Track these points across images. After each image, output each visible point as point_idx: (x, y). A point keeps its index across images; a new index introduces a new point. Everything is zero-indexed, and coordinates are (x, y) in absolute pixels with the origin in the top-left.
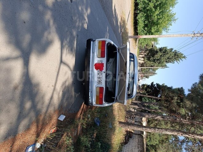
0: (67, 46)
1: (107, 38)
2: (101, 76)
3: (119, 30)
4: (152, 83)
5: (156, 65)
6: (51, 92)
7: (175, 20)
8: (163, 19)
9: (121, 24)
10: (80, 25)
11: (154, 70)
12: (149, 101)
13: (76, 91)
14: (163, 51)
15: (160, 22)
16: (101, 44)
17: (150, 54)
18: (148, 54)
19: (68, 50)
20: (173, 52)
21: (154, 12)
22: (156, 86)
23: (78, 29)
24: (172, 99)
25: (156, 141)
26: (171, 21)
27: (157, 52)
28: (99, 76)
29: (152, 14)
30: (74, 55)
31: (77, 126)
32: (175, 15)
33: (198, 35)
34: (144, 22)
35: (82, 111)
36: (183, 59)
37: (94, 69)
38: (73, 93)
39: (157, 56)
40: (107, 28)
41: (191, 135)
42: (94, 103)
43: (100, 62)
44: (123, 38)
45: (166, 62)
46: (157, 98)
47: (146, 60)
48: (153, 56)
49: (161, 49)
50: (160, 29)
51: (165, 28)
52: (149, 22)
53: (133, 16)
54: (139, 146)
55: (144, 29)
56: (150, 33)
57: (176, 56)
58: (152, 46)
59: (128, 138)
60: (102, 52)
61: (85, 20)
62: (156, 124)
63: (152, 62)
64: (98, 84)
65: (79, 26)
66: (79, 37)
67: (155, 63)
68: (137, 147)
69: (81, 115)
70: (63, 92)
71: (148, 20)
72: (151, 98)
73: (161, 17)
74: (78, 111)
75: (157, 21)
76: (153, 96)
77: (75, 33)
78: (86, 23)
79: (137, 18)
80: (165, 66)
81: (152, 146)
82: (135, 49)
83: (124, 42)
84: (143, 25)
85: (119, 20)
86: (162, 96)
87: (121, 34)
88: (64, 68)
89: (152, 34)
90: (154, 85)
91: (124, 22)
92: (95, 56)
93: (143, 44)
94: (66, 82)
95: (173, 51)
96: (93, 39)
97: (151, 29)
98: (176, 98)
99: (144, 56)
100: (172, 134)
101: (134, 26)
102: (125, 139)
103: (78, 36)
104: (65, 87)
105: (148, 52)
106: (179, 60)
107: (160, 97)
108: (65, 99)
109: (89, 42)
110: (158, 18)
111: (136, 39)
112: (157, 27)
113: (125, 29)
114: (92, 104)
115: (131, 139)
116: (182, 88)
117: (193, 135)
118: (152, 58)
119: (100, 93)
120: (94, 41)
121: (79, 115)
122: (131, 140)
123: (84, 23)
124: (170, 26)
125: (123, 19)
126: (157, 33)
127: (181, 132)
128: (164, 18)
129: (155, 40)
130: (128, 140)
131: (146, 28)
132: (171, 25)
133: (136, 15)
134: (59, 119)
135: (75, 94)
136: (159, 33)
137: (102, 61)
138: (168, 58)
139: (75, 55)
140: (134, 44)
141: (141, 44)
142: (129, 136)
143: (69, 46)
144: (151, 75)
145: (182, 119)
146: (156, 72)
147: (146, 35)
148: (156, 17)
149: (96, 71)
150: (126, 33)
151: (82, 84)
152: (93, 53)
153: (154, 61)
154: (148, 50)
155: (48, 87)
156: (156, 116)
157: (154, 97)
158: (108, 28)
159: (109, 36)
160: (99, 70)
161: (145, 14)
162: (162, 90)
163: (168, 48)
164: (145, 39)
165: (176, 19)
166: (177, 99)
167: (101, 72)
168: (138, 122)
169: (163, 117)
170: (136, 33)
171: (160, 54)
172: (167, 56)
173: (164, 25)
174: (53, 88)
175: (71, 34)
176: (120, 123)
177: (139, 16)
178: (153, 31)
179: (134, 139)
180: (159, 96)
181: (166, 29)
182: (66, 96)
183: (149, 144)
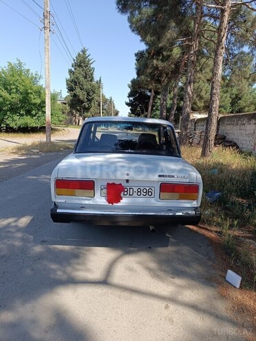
0: (69, 269)
1: (50, 179)
2: (135, 189)
3: (34, 157)
4: (127, 104)
5: (96, 98)
6: (181, 310)
7: (20, 64)
8: (17, 84)
9: (23, 155)
10: (19, 235)
11: (105, 101)
12: (157, 109)
13: (165, 243)
14: (72, 85)
15: (23, 88)
16: (64, 190)
17: (78, 108)
18: (77, 110)
19: (78, 267)
20: (75, 69)
21: (4, 99)
22: (131, 99)
23: (29, 242)
24: (157, 68)
25: (226, 97)
26: (21, 71)
27: (75, 96)
28: (135, 194)
29: (8, 103)
30: (87, 250)
31: (236, 238)
32: (10, 64)
33: (47, 21)
34: (22, 115)
35: (203, 228)
36: (87, 53)
37: (119, 204)
38: (170, 249)
39: (82, 95)
40: (29, 179)
41: (222, 33)
42: (195, 204)
43: (105, 191)
44: (50, 151)
45: (91, 81)
46: (152, 97)
47: (89, 114)
48: (82, 102)
49: (71, 89)
50: (35, 88)
51: (34, 80)
52: (22, 107)
53: (11, 135)
54: (240, 122)
55: (35, 115)
56: (41, 106)
57: (82, 65)
58: (65, 104)
59: (227, 141)
60: (81, 188)
61: (9, 224)
62: (197, 96)
63: (93, 104)
64: (153, 196)
65: (22, 239)
66: (46, 238)
67: (93, 98)
68: (243, 127)
69: (211, 231)
70: (173, 278)
71: (17, 109)
72: (153, 106)
73: (14, 87)
74: (203, 235)
75: (21, 93)
76: (148, 103)
77: (38, 249)
78: (16, 221)
79: (15, 127)
80: (99, 82)
81: (233, 104)
82: (69, 132)
83: (57, 148)
84: (29, 116)
85: (16, 157)
86: (149, 88)
87: (43, 154)
88: (119, 276)
89: (44, 102)
90: (130, 101)
91: (19, 149)
92: (91, 202)
93: (61, 119)
94: (150, 270)
95: (73, 70)
96: (52, 207)
97: (35, 104)
98: (155, 62)
99: (81, 118)
100: (221, 65)
101: (29, 132)
102: (229, 146)
103: (43, 242)
104: (161, 270)
105: (74, 111)
106: (89, 61)
107: (150, 91)
108: (188, 270)
109: (58, 218)
110: (17, 91)
111: (52, 129)
112: (31, 93)
113: (34, 146)
114: (195, 209)
115: (227, 137)
116: (136, 55)
117: (224, 30)
118: (86, 104)
119: (174, 192)
120: (56, 206)
121: (213, 235)
122: (230, 137)
123: (16, 226)
124: (31, 72)
125: (14, 151)
126: (42, 95)
127: (218, 49)
128: (16, 81)
129: (54, 98)
130: (231, 142)
131: (34, 112)
132: (28, 70)
133: (10, 130)
134: (238, 287)
135: (171, 245)
136: (42, 91)
137: (102, 187)
138: (85, 77)
139: (87, 248)
140: (61, 133)
141: (61, 121)
142: (222, 140)
143: (69, 264)
144: (114, 107)
145: (192, 52)
146: (109, 98)
147: (45, 112)
148: (14, 95)
149: (124, 201)
150: (41, 146)
151: (153, 230)
152: (83, 207)
153: (90, 101)
154: (71, 111)
155: (171, 321)
156: (188, 94)
157: (151, 101)
158: (30, 177)
159: (46, 175)
160: (122, 195)
161: (8, 113)
162: (139, 88)
163: (68, 77)
164: (52, 115)
165: (18, 62)
166: (158, 60)
167: (126, 190)
168: (195, 126)
169: (190, 83)
170: (41, 129)
171: (78, 91)
172: (81, 79)
173: (28, 82)
174: (172, 307)
175: (40, 257)
176: (204, 154)
177: (12, 125)
178: (38, 101)
179: (228, 131)
180: (149, 94)
181: (36, 78)
182: (182, 267)
183: (229, 110)
